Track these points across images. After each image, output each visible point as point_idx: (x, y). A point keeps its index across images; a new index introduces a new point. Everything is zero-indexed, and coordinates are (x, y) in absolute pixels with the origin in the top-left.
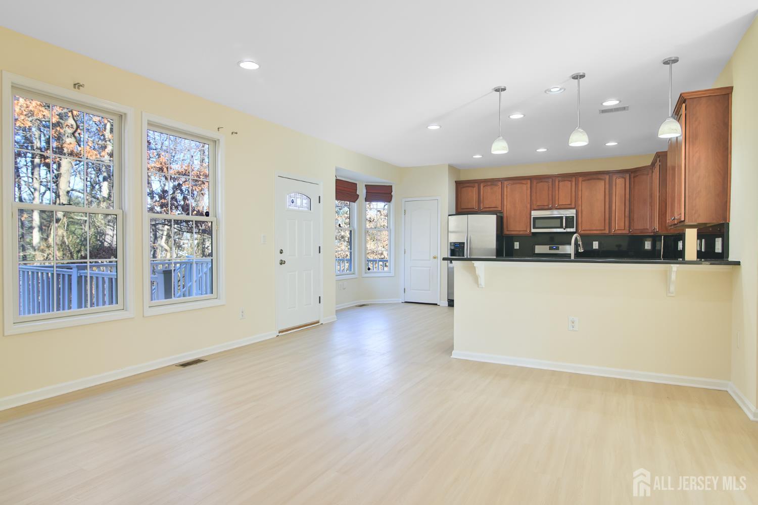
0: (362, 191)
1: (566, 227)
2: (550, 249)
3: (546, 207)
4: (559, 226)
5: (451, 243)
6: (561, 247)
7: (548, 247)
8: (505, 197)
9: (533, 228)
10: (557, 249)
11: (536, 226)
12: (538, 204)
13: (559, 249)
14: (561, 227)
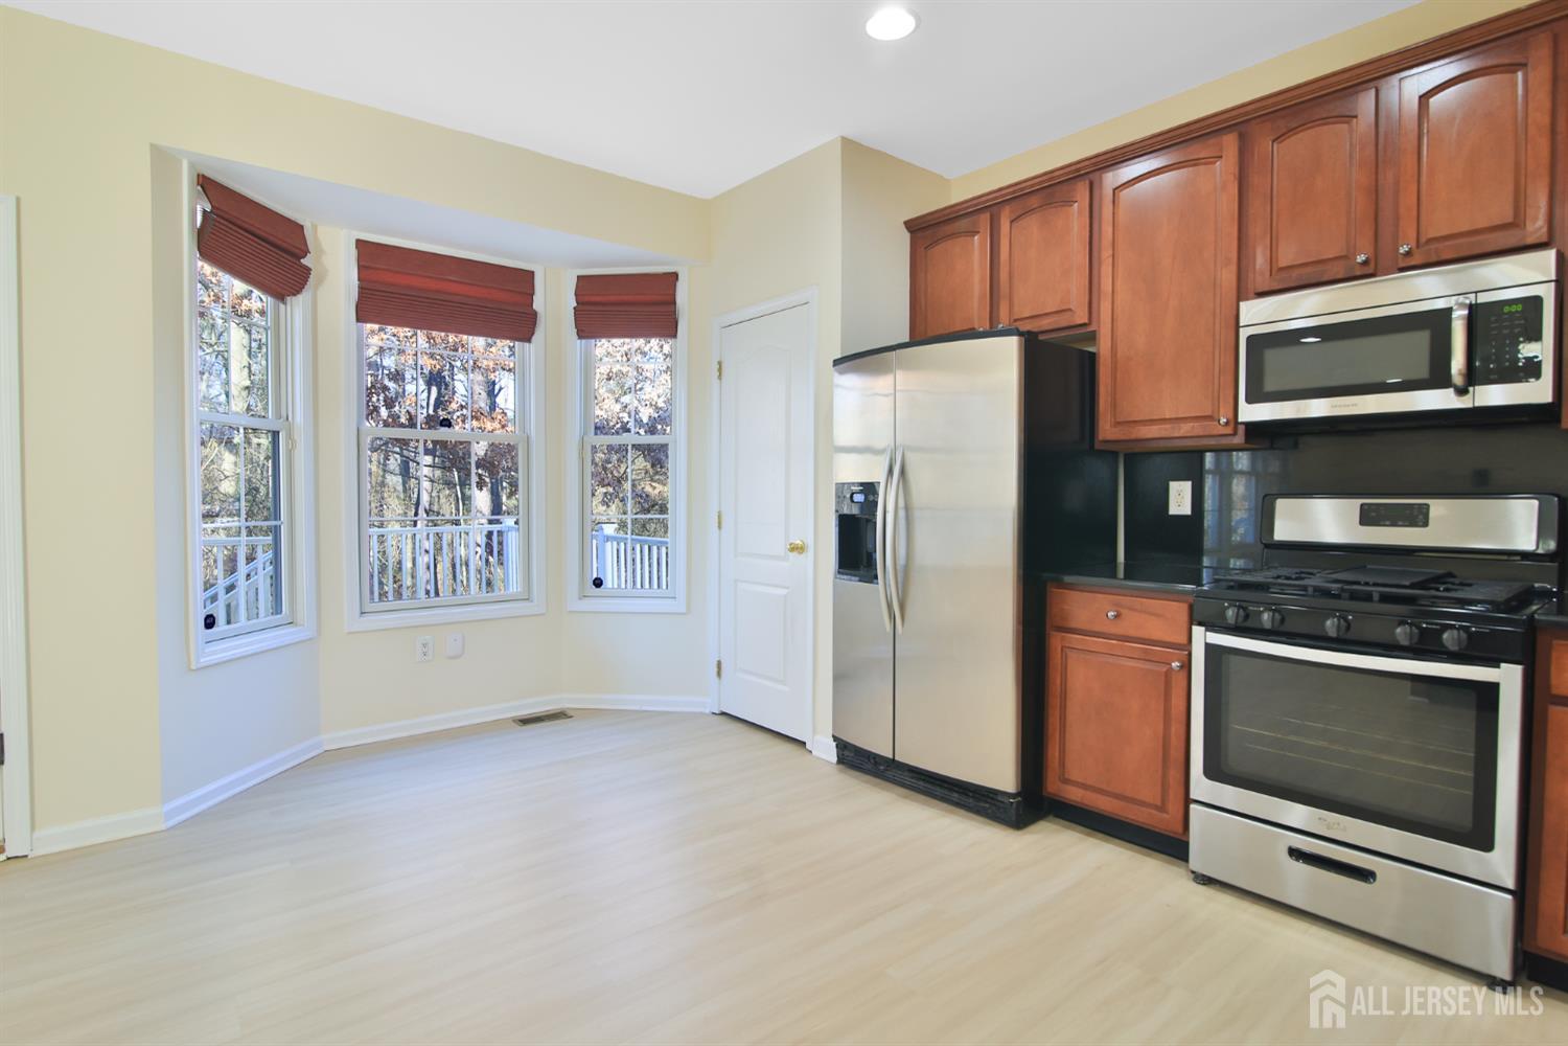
0: (555, 301)
1: (1473, 377)
2: (1368, 518)
3: (1338, 270)
4: (1423, 372)
5: (840, 487)
6: (1438, 508)
7: (1353, 505)
8: (1106, 254)
9: (1249, 400)
10: (1419, 518)
11: (1270, 385)
12: (1287, 257)
13: (1426, 524)
14: (1438, 377)
